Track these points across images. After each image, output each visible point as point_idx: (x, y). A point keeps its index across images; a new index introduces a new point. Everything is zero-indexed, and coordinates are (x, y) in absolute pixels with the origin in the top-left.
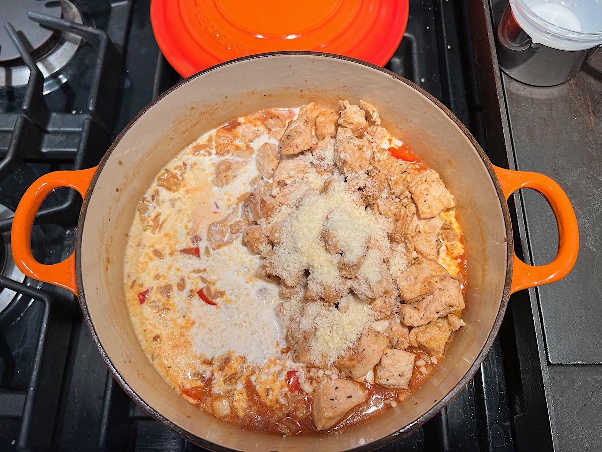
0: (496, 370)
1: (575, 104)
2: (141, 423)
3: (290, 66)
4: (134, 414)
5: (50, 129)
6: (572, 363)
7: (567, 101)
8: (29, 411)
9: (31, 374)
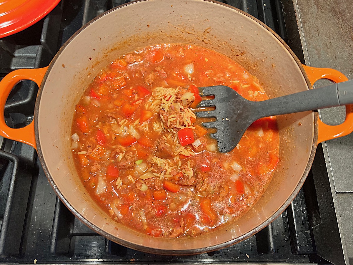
0: (300, 199)
1: (344, 36)
2: (77, 237)
3: (172, 6)
4: (73, 232)
5: (16, 55)
6: (349, 191)
7: (339, 34)
8: (5, 230)
9: (5, 207)
